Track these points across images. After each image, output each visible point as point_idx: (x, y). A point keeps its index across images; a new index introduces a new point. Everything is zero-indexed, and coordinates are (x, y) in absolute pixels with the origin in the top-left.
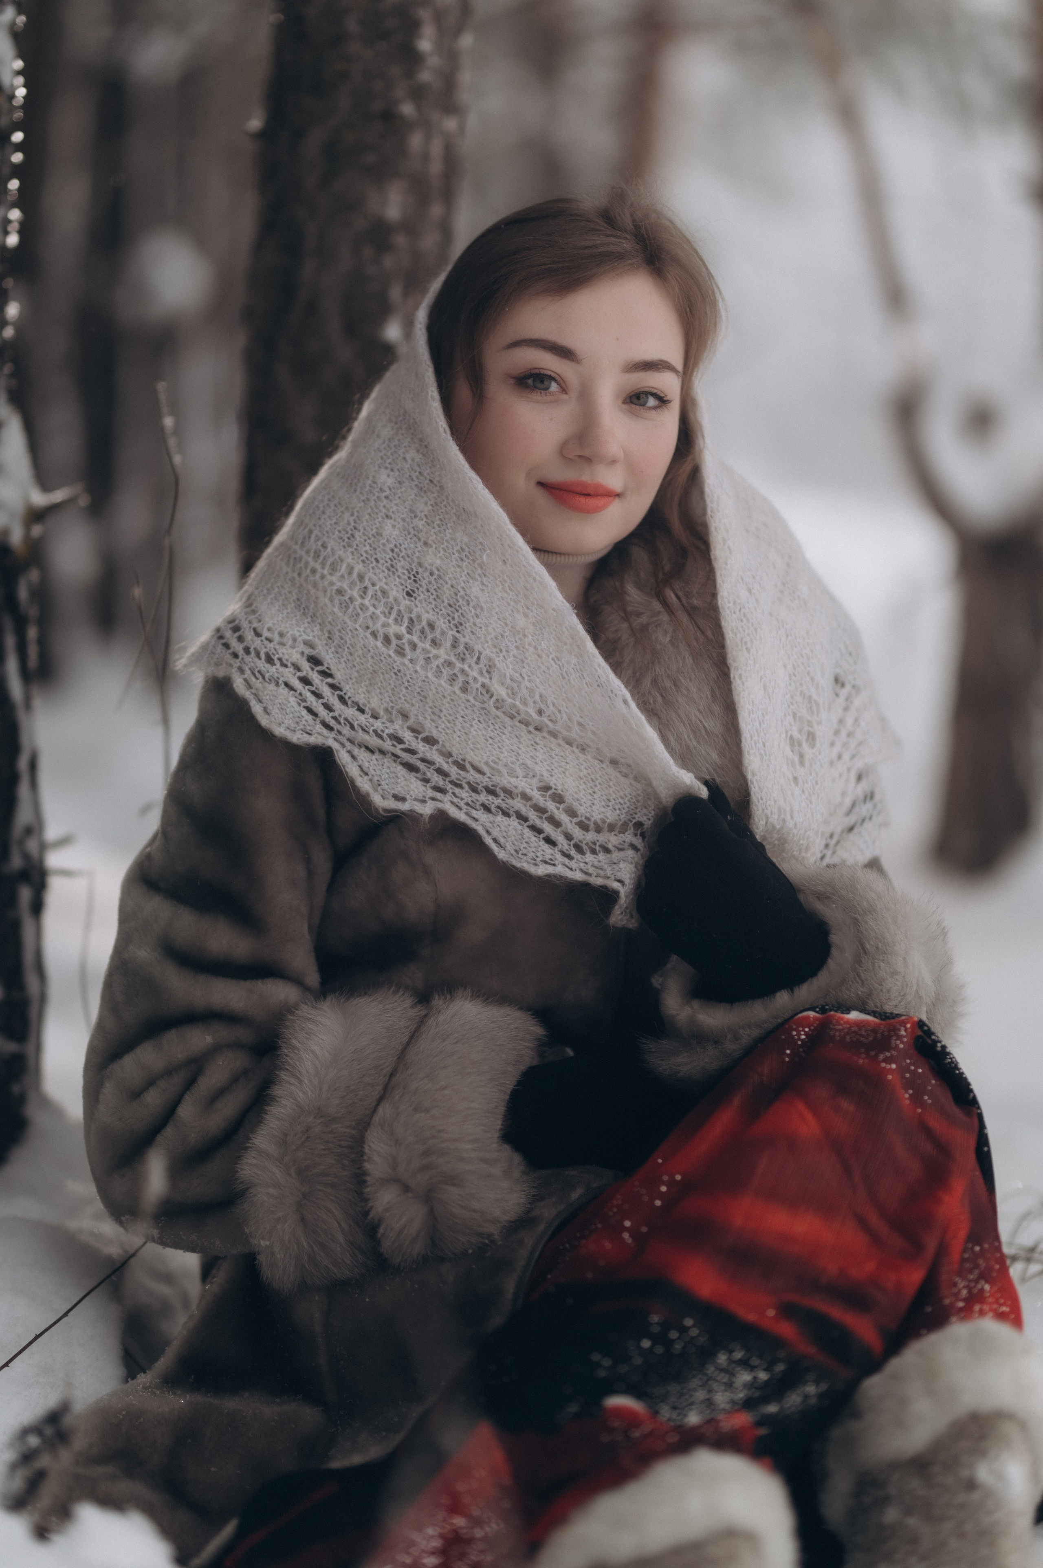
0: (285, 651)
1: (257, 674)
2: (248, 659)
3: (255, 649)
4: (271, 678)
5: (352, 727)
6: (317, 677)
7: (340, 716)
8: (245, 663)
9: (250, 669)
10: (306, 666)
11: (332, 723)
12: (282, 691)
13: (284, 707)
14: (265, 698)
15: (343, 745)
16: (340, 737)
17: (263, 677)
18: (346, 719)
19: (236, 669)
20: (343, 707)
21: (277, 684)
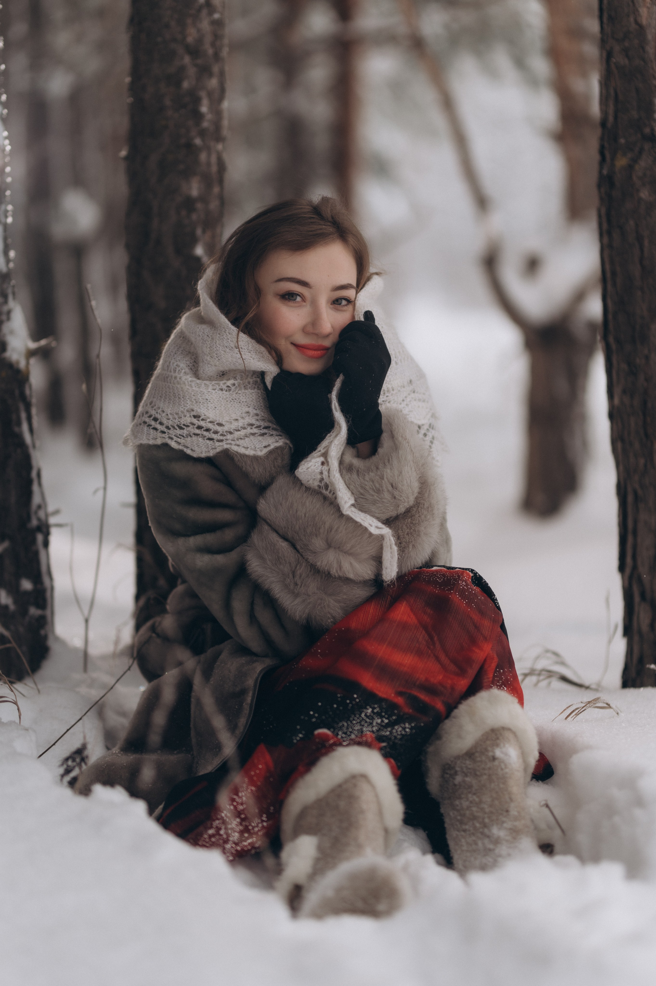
0: (183, 420)
1: (180, 436)
2: (171, 432)
3: (171, 425)
4: (187, 435)
5: (231, 433)
6: (203, 423)
7: (223, 432)
8: (170, 434)
9: (175, 436)
10: (195, 421)
11: (221, 438)
12: (194, 438)
13: (199, 444)
14: (189, 446)
15: (231, 444)
16: (228, 442)
17: (183, 436)
18: (226, 432)
19: (168, 439)
20: (222, 428)
21: (191, 437)
